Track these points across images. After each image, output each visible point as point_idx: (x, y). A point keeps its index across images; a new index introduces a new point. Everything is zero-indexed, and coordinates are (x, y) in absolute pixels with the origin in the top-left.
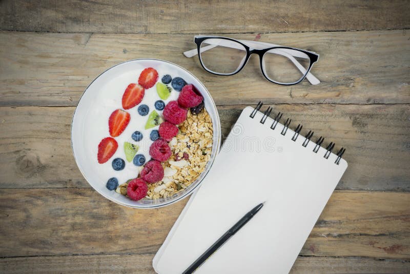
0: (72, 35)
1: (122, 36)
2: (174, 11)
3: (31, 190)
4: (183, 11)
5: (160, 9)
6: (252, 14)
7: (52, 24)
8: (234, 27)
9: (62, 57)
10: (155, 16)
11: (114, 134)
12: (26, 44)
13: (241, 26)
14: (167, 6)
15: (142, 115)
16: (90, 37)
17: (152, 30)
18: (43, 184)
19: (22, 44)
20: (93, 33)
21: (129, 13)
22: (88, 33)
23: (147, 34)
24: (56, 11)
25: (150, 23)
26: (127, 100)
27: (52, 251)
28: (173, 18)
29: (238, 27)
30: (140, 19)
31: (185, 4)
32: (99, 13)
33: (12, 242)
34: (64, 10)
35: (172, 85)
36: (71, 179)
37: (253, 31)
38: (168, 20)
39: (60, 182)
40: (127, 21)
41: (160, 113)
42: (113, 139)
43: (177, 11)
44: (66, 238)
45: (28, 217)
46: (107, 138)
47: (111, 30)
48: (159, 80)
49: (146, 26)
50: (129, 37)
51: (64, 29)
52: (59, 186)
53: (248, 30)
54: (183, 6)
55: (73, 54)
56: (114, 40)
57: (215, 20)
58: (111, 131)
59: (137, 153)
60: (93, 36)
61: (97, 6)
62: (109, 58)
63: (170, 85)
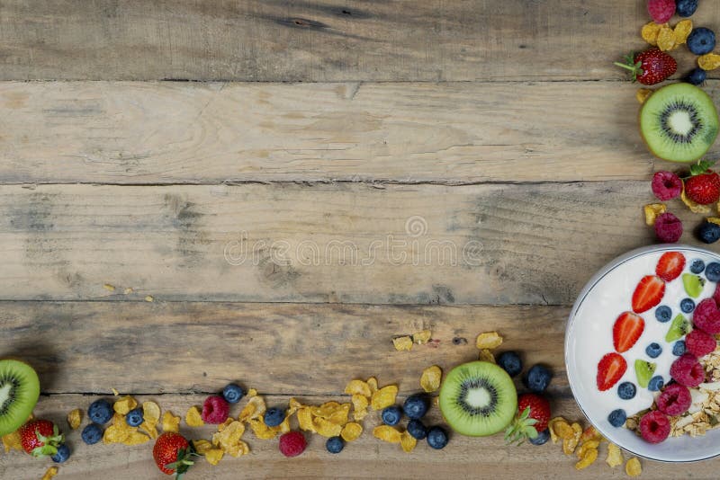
0: (333, 86)
1: (405, 85)
2: (481, 49)
3: (281, 305)
4: (495, 48)
5: (461, 46)
6: (597, 53)
7: (306, 71)
8: (571, 72)
9: (319, 117)
10: (453, 57)
11: (621, 348)
12: (269, 100)
13: (580, 71)
14: (471, 41)
15: (663, 321)
16: (358, 88)
17: (448, 77)
18: (295, 298)
19: (265, 99)
20: (362, 82)
21: (415, 53)
22: (354, 81)
23: (442, 81)
24: (311, 52)
25: (445, 67)
26: (640, 300)
27: (313, 389)
28: (479, 59)
29: (576, 72)
30: (431, 61)
31: (497, 39)
32: (373, 53)
33: (259, 375)
34: (322, 50)
35: (706, 274)
36: (333, 290)
37: (597, 78)
38: (473, 62)
39: (320, 295)
40: (412, 65)
41: (688, 317)
42: (619, 355)
43: (485, 49)
44: (331, 372)
45: (278, 341)
46: (611, 354)
47: (389, 77)
48: (687, 270)
49: (440, 72)
50: (415, 86)
51: (322, 78)
52: (317, 300)
53: (590, 75)
54: (493, 41)
55: (335, 113)
56: (392, 91)
57: (541, 62)
58: (616, 345)
59: (654, 376)
60: (363, 86)
61: (369, 44)
62: (386, 117)
63: (702, 275)
